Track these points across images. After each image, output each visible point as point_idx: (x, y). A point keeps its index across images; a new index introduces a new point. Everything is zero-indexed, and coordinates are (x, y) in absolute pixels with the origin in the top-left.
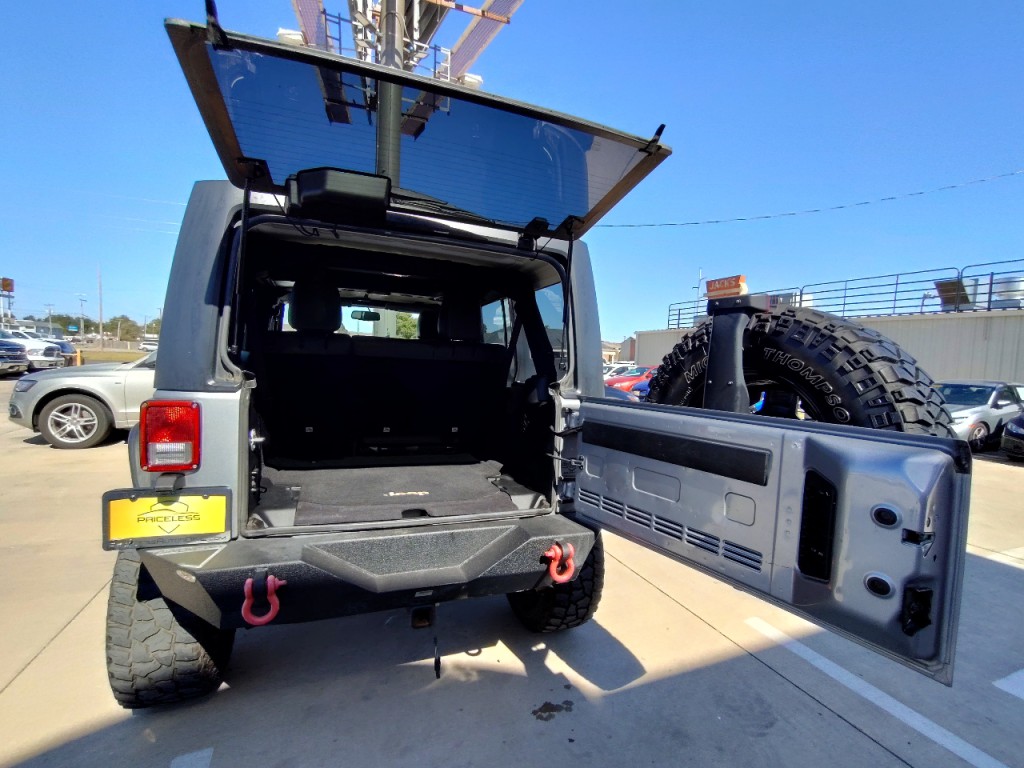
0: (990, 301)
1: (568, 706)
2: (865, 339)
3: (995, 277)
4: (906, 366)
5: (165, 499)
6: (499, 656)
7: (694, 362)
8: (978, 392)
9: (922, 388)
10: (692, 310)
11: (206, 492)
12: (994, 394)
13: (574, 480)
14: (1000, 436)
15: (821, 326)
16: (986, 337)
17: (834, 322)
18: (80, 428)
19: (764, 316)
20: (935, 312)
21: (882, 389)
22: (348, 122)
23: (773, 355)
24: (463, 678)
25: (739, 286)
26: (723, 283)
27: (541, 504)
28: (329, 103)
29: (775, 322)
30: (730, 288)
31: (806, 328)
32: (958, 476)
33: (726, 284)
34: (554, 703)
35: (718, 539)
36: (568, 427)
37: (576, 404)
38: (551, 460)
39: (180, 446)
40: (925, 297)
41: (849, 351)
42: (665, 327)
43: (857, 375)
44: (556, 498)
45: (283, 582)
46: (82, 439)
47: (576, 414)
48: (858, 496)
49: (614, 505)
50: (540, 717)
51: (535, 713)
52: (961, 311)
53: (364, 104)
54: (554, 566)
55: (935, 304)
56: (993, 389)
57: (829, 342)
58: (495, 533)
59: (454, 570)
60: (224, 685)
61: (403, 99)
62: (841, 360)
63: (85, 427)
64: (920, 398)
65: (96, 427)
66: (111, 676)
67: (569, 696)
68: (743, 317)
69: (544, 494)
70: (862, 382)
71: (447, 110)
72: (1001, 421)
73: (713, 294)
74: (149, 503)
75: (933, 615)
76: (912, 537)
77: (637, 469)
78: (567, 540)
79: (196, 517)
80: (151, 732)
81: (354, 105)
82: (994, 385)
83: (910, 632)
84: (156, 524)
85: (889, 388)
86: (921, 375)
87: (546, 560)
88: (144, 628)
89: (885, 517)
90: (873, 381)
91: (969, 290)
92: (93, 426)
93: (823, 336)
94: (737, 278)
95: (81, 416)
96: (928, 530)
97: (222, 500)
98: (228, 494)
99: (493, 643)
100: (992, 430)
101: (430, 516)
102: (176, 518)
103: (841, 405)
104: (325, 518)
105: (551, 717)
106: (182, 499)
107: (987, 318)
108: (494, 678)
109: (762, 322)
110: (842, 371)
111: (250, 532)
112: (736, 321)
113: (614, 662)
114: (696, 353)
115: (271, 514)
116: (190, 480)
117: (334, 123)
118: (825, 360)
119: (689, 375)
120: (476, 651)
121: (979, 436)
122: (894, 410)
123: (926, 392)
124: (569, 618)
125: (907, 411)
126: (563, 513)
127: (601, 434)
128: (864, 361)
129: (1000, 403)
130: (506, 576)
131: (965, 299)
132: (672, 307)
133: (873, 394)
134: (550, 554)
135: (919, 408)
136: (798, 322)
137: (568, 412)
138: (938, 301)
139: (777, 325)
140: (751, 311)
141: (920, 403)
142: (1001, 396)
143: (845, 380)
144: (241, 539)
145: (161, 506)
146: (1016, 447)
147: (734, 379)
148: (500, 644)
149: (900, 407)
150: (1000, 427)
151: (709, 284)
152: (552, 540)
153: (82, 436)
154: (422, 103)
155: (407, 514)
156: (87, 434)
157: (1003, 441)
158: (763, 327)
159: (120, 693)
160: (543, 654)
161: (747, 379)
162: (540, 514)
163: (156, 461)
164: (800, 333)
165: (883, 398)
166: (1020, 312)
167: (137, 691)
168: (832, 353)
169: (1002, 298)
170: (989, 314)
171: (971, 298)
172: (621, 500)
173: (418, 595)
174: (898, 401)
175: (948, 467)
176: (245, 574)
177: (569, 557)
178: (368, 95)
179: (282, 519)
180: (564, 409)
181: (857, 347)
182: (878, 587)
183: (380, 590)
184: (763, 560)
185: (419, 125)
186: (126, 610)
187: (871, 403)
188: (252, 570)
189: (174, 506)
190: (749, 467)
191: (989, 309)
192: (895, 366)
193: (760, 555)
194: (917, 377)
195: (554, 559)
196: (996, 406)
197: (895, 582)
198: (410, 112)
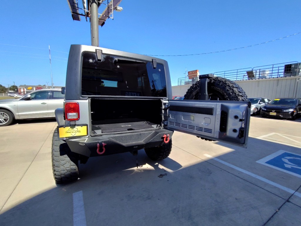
0: (259, 77)
1: (166, 174)
2: (232, 83)
3: (261, 70)
4: (240, 89)
5: (72, 127)
6: (147, 166)
7: (195, 90)
8: (256, 100)
9: (243, 93)
10: (184, 80)
11: (82, 125)
12: (259, 100)
13: (167, 120)
14: (260, 111)
15: (223, 81)
16: (258, 86)
17: (226, 80)
18: (3, 120)
19: (211, 79)
20: (246, 80)
21: (235, 94)
22: (79, 20)
23: (213, 88)
24: (140, 172)
25: (197, 73)
26: (192, 72)
27: (159, 127)
28: (73, 14)
29: (214, 80)
30: (194, 73)
31: (220, 81)
32: (249, 108)
33: (193, 72)
34: (163, 174)
35: (203, 128)
36: (165, 107)
37: (167, 102)
38: (161, 116)
39: (75, 114)
40: (244, 76)
41: (229, 86)
42: (177, 85)
43: (231, 91)
44: (163, 125)
45: (106, 144)
46: (4, 123)
47: (167, 104)
48: (231, 114)
49: (178, 124)
50: (160, 177)
51: (158, 176)
52: (252, 79)
53: (84, 14)
54: (165, 139)
55: (246, 78)
56: (259, 99)
57: (225, 84)
58: (150, 133)
59: (142, 142)
60: (79, 178)
61: (99, 14)
62: (227, 88)
63: (5, 119)
64: (242, 95)
65: (9, 119)
66: (55, 175)
67: (165, 173)
68: (207, 79)
69: (159, 124)
70: (232, 93)
71: (113, 18)
72: (261, 107)
73: (190, 75)
74: (68, 128)
75: (244, 135)
76: (241, 120)
77: (183, 115)
78: (167, 133)
79: (80, 132)
80: (64, 189)
81: (82, 15)
82: (259, 98)
83: (240, 138)
84: (70, 133)
85: (237, 93)
86: (243, 91)
87: (163, 138)
88: (63, 162)
89: (236, 117)
90: (234, 92)
91: (254, 74)
92: (8, 119)
93: (224, 83)
94: (196, 71)
95: (3, 116)
96: (244, 118)
97: (86, 127)
98: (87, 125)
99: (145, 164)
100: (259, 110)
101: (134, 130)
102: (75, 132)
103: (228, 98)
104: (110, 131)
105: (163, 177)
106: (76, 127)
107: (258, 81)
108: (147, 171)
109: (211, 80)
110: (228, 90)
111: (93, 135)
112: (206, 80)
113: (175, 165)
114: (196, 88)
115: (96, 131)
116: (77, 122)
117: (75, 21)
118: (224, 88)
119: (194, 93)
120: (141, 166)
121: (256, 111)
122: (238, 98)
123: (244, 94)
124: (164, 156)
125: (240, 98)
126: (164, 128)
127: (174, 108)
128: (232, 88)
129: (261, 103)
130: (154, 142)
131: (253, 76)
132: (179, 79)
133: (234, 95)
134: (164, 136)
135: (242, 97)
136: (218, 80)
137: (165, 104)
138: (247, 77)
139: (214, 81)
140: (209, 78)
141: (243, 96)
142: (261, 101)
143: (228, 92)
144: (90, 137)
145: (71, 129)
146: (264, 113)
147: (205, 93)
148: (147, 164)
149: (239, 97)
150: (260, 109)
151: (189, 72)
152: (164, 133)
153: (4, 122)
154: (104, 16)
155: (129, 130)
156: (6, 121)
157: (261, 112)
158: (211, 81)
159: (57, 179)
160: (158, 165)
161: (208, 93)
162: (159, 129)
163: (69, 118)
164: (219, 82)
165: (236, 96)
166: (266, 79)
167: (62, 178)
168: (226, 87)
169: (262, 76)
170: (259, 80)
171: (255, 76)
172: (179, 123)
173: (134, 147)
174: (238, 96)
175: (247, 107)
176: (97, 143)
177: (168, 137)
178: (86, 12)
179: (99, 132)
180: (164, 103)
181: (231, 85)
182: (235, 131)
183: (126, 146)
184: (212, 131)
185: (102, 22)
186: (58, 158)
187: (233, 97)
188: (98, 142)
189: (74, 129)
190: (209, 111)
191: (259, 79)
192: (238, 89)
193: (211, 130)
194: (242, 91)
195: (165, 137)
196: (260, 104)
197: (238, 129)
198: (100, 18)
